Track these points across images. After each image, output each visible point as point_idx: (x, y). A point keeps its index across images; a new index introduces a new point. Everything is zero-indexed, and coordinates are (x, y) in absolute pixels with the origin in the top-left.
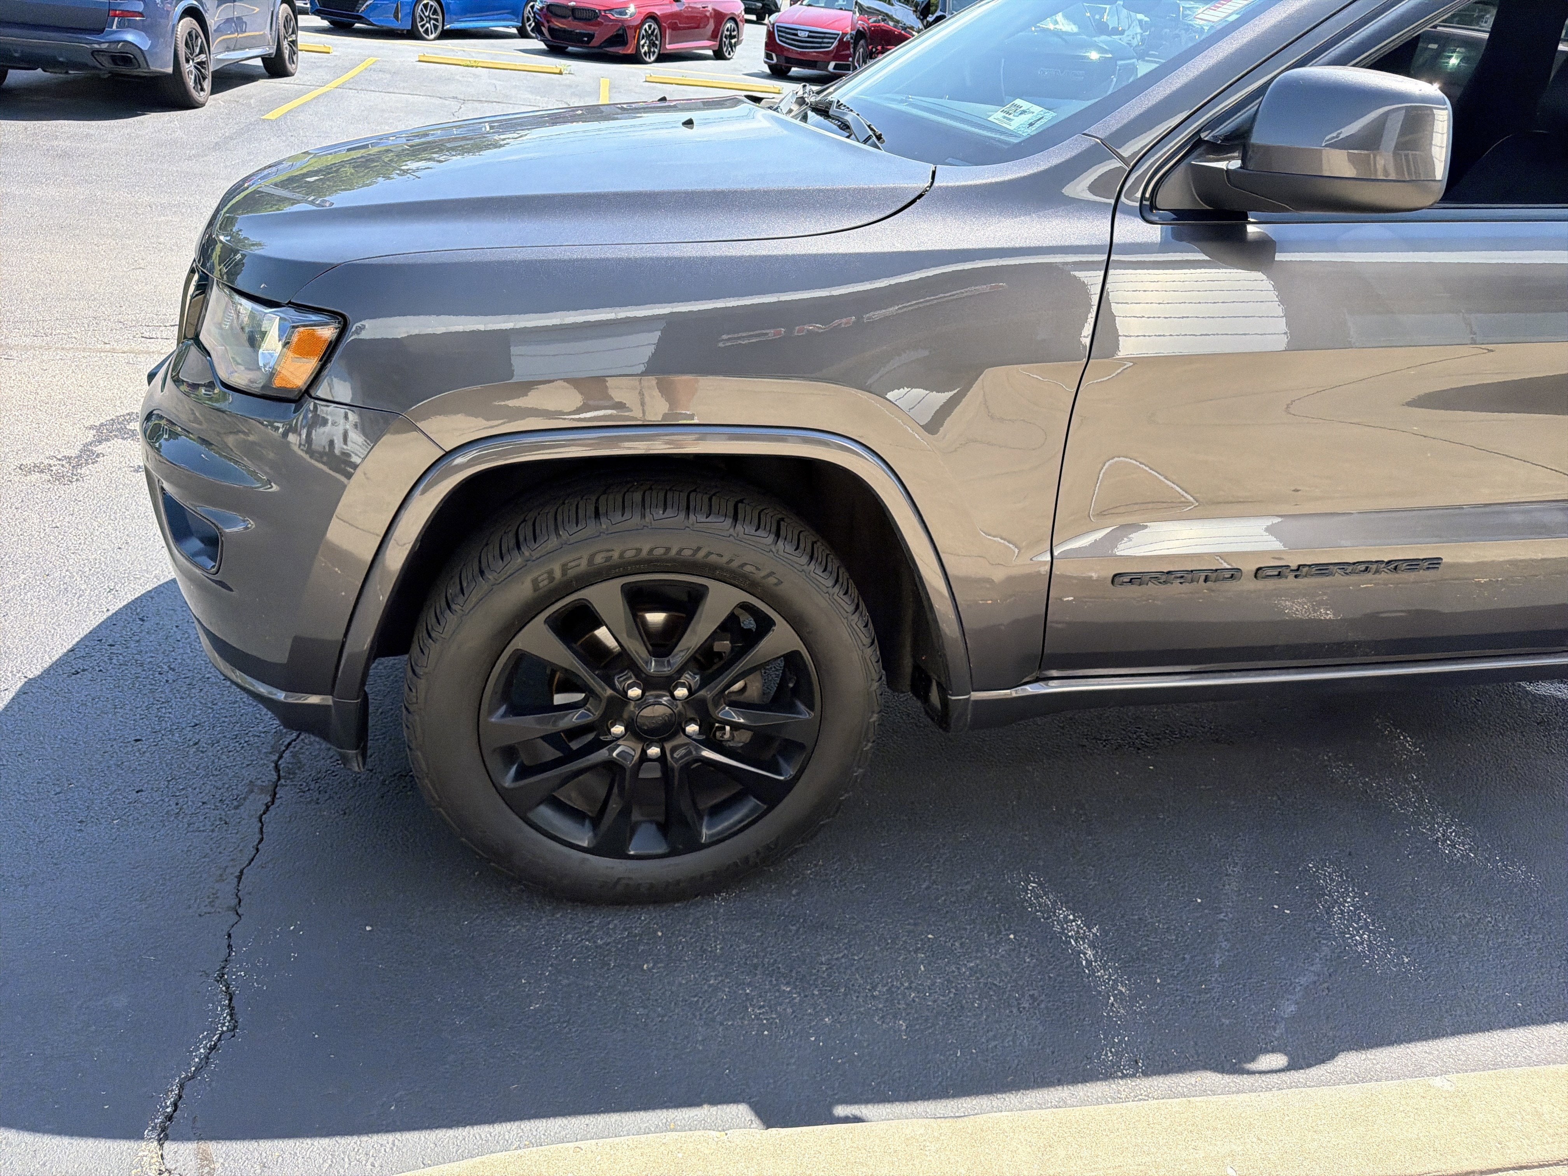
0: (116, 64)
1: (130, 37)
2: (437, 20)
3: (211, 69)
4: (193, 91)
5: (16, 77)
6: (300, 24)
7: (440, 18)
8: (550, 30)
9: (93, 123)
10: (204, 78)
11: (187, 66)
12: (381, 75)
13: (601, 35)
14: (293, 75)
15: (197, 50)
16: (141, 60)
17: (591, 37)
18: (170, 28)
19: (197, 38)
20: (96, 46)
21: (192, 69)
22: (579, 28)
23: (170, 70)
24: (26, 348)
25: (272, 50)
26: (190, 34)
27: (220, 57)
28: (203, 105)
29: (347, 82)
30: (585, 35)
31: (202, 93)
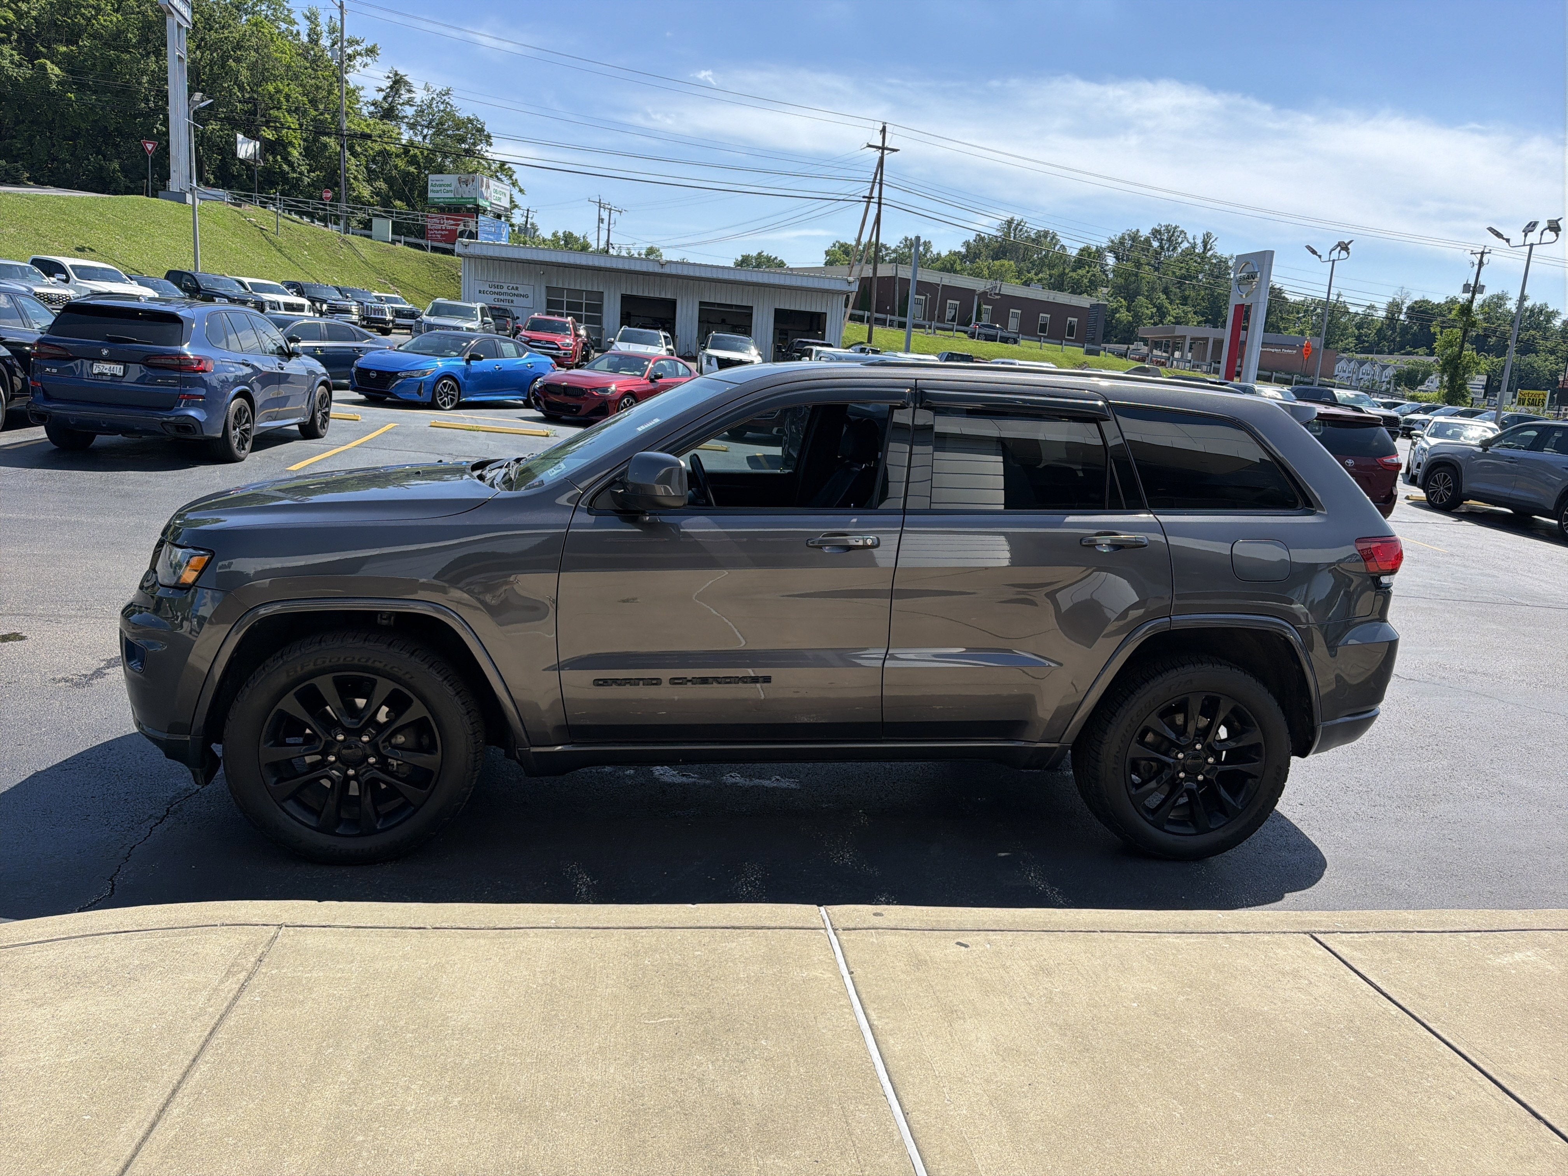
0: (178, 431)
1: (192, 413)
2: (453, 395)
3: (253, 434)
4: (236, 450)
5: (101, 440)
6: (334, 398)
7: (457, 393)
8: (546, 403)
9: (154, 473)
10: (247, 440)
11: (234, 432)
12: (396, 437)
13: (586, 407)
14: (322, 437)
15: (244, 420)
16: (197, 426)
17: (579, 408)
18: (224, 405)
19: (244, 412)
20: (165, 419)
21: (238, 434)
22: (571, 401)
23: (220, 435)
24: (71, 617)
25: (308, 420)
26: (239, 409)
27: (261, 425)
28: (242, 460)
29: (366, 442)
30: (573, 407)
31: (243, 452)
